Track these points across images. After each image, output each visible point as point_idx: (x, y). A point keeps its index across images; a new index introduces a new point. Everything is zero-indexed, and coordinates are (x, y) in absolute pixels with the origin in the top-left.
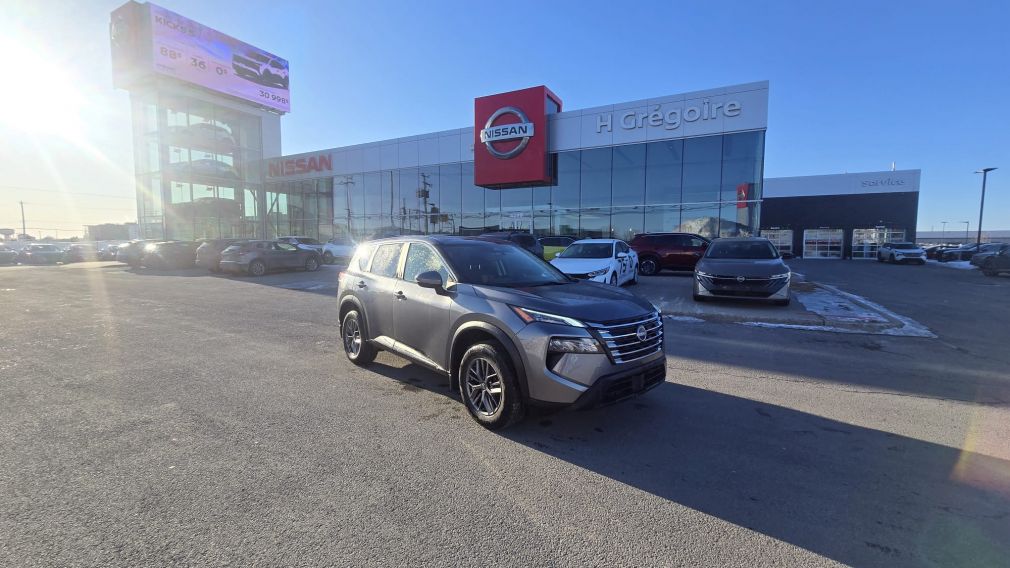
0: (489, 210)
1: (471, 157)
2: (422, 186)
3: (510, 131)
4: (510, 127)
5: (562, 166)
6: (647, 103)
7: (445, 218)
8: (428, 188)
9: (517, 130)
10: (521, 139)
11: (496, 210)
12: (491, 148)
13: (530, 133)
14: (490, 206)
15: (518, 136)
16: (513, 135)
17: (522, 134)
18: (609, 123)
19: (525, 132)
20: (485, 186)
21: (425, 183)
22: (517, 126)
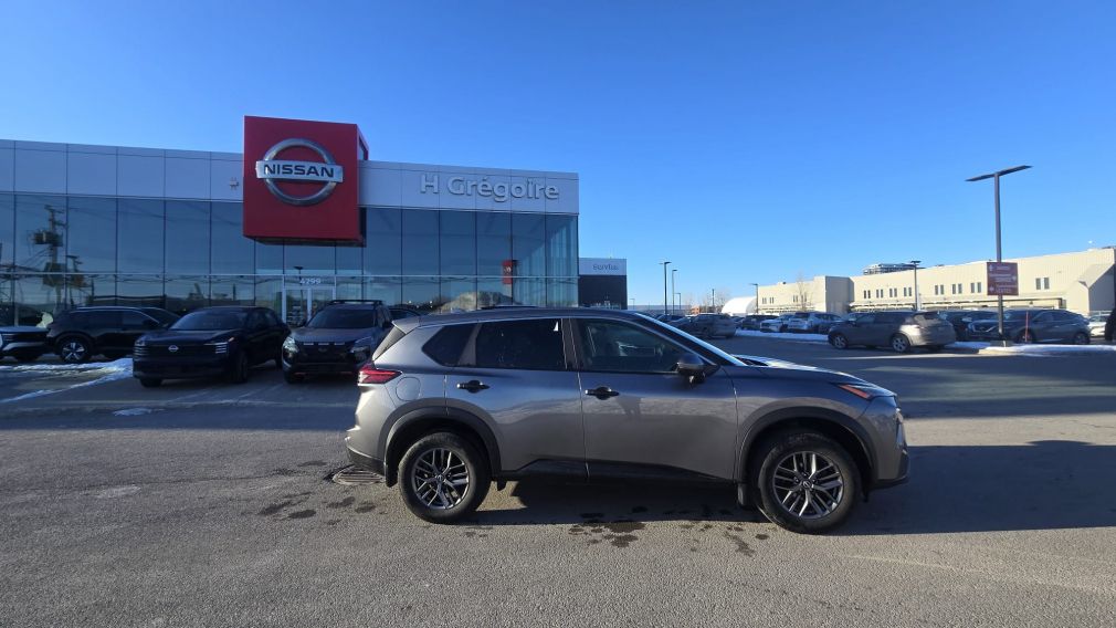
0: (262, 273)
1: (238, 195)
2: (47, 226)
3: (304, 171)
4: (307, 165)
5: (372, 224)
6: (475, 172)
7: (77, 281)
8: (59, 231)
9: (319, 172)
10: (325, 183)
11: (278, 273)
12: (276, 189)
13: (338, 177)
14: (263, 267)
15: (320, 178)
16: (312, 177)
17: (325, 177)
18: (435, 184)
19: (331, 176)
20: (254, 238)
21: (54, 223)
22: (319, 166)
